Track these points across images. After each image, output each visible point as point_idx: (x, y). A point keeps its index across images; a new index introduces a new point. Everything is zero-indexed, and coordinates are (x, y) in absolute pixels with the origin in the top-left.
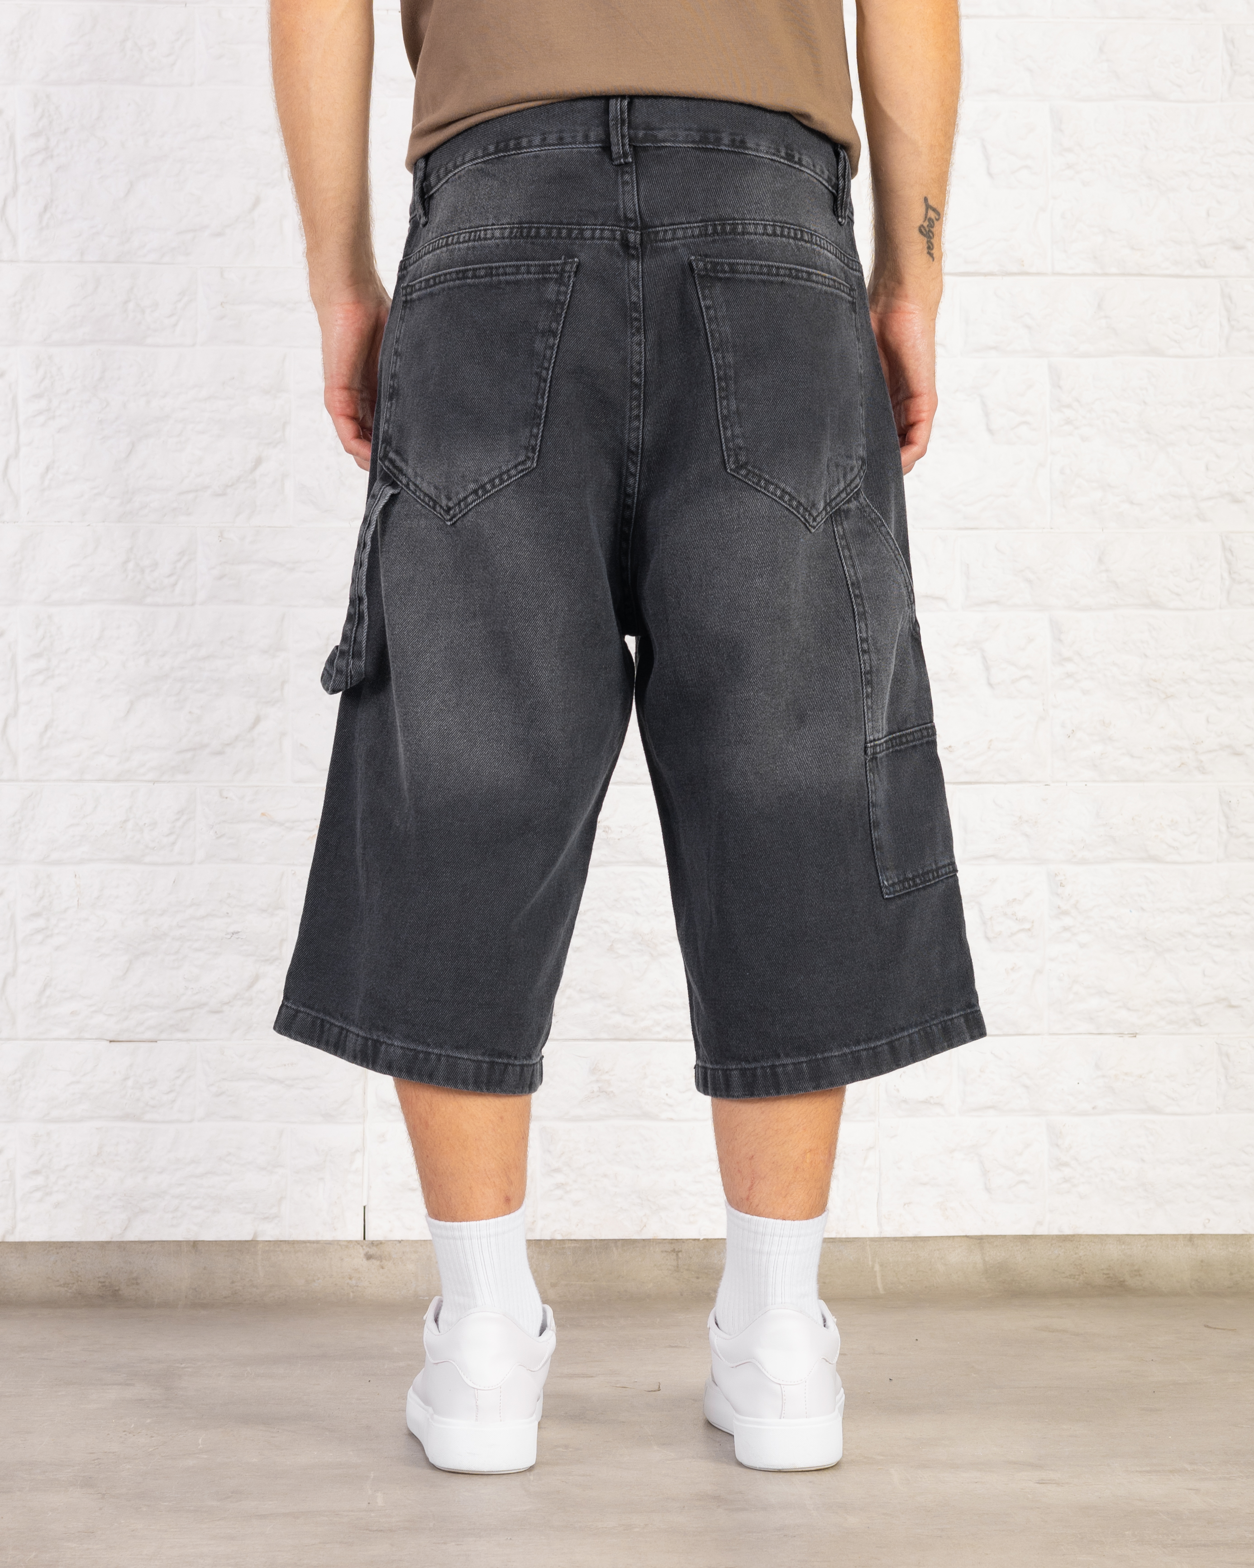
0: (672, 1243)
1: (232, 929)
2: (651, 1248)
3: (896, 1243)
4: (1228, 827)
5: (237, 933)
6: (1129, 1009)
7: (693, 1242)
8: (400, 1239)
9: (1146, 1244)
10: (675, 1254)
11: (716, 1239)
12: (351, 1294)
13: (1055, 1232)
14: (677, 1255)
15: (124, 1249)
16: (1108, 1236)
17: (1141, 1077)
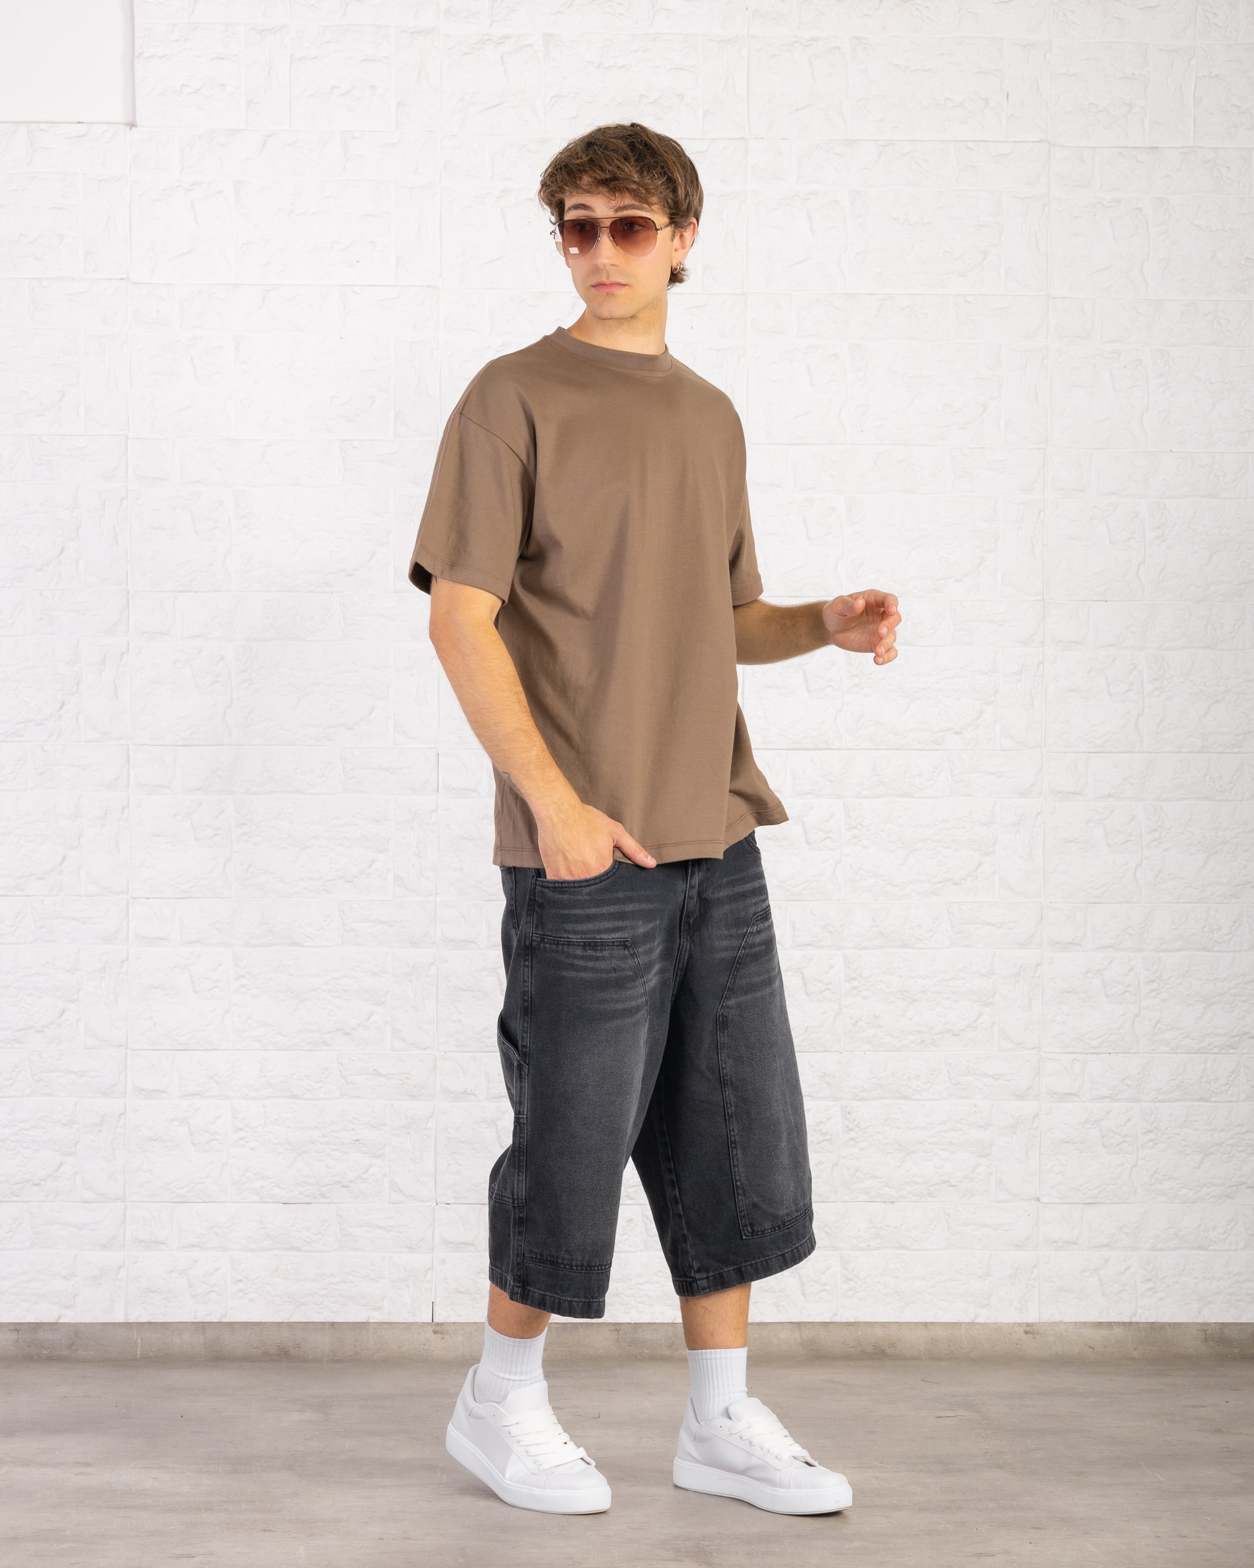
0: (615, 1325)
1: (354, 1138)
2: (603, 1328)
4: (950, 1079)
5: (359, 1140)
6: (890, 1187)
8: (453, 1322)
9: (898, 1327)
10: (617, 1332)
11: (641, 1323)
12: (425, 1355)
13: (845, 1320)
14: (618, 1332)
16: (876, 1323)
17: (896, 1228)
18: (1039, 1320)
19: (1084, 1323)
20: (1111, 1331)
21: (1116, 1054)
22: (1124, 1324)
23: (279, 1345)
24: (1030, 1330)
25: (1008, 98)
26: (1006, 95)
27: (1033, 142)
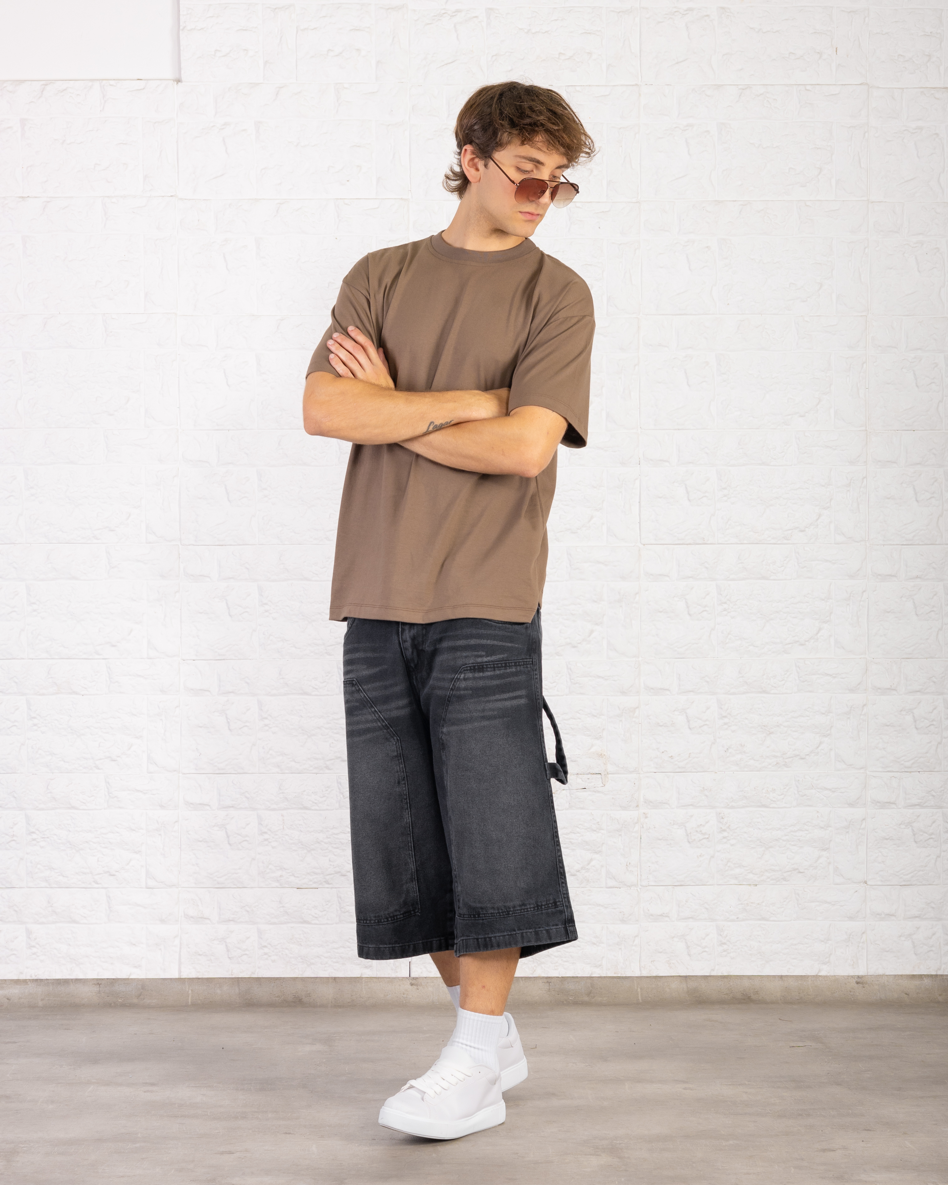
0: (547, 978)
2: (537, 981)
3: (648, 979)
4: (798, 792)
6: (753, 874)
7: (556, 978)
8: (425, 976)
9: (761, 980)
11: (566, 977)
12: (404, 1001)
13: (720, 974)
14: (549, 984)
15: (304, 981)
16: (744, 976)
17: (759, 904)
18: (867, 973)
19: (901, 975)
20: (922, 982)
21: (924, 772)
22: (932, 976)
23: (294, 994)
24: (860, 981)
25: (836, 51)
26: (835, 50)
27: (856, 85)
